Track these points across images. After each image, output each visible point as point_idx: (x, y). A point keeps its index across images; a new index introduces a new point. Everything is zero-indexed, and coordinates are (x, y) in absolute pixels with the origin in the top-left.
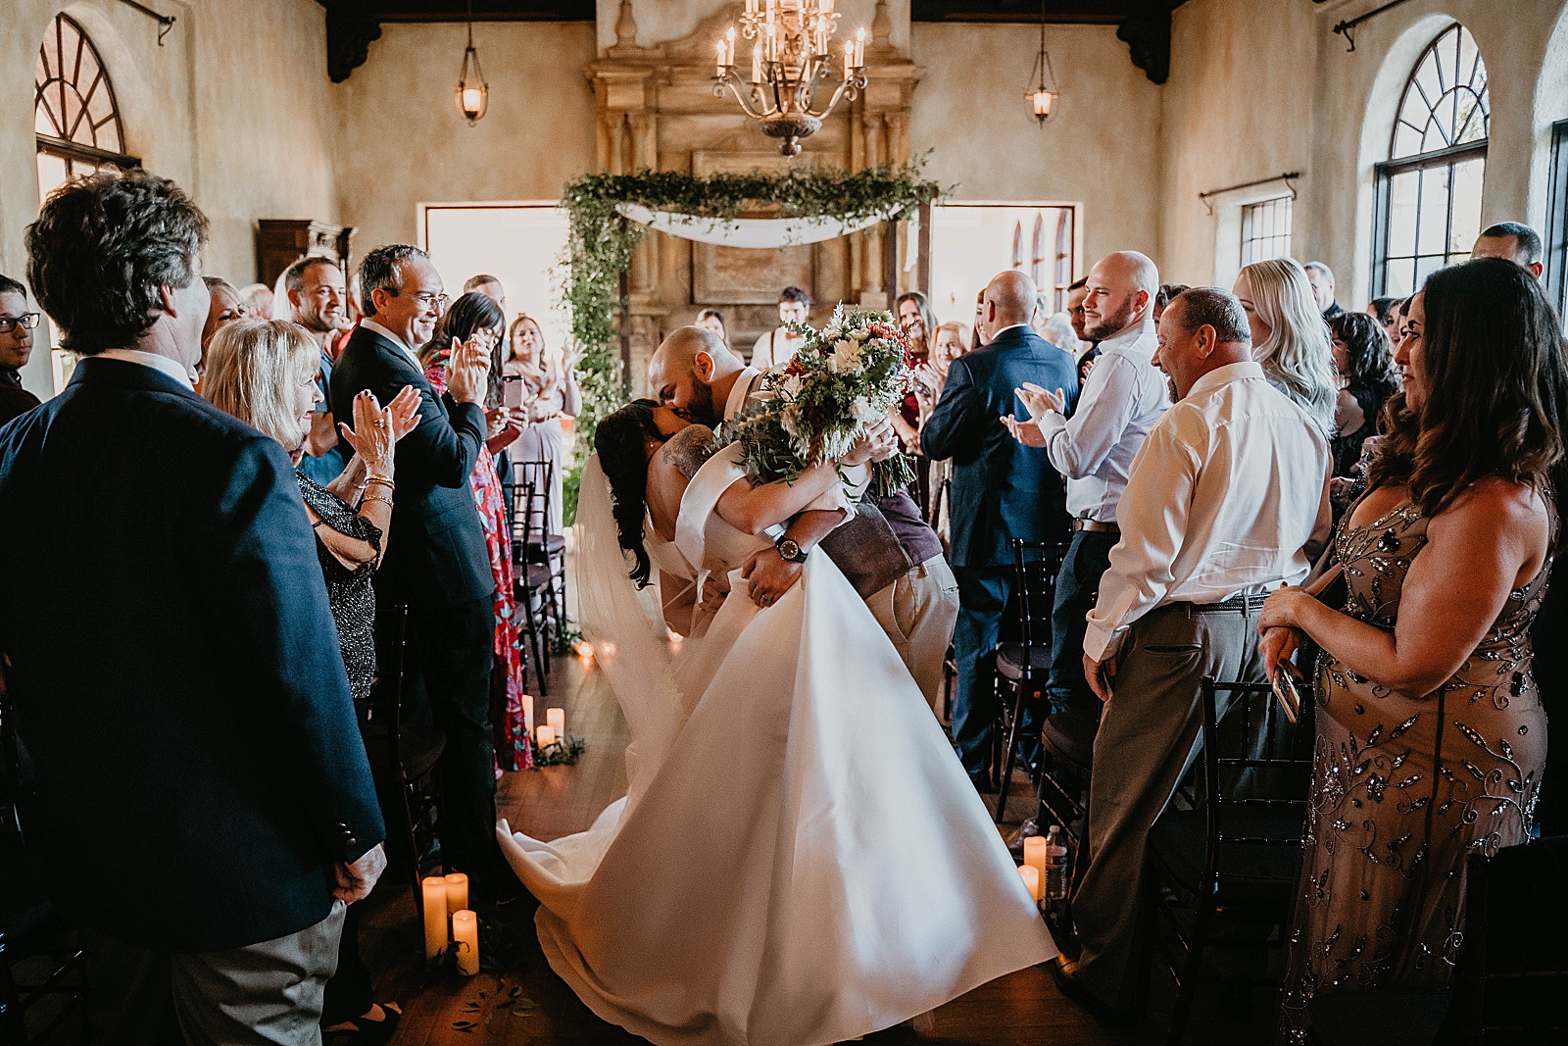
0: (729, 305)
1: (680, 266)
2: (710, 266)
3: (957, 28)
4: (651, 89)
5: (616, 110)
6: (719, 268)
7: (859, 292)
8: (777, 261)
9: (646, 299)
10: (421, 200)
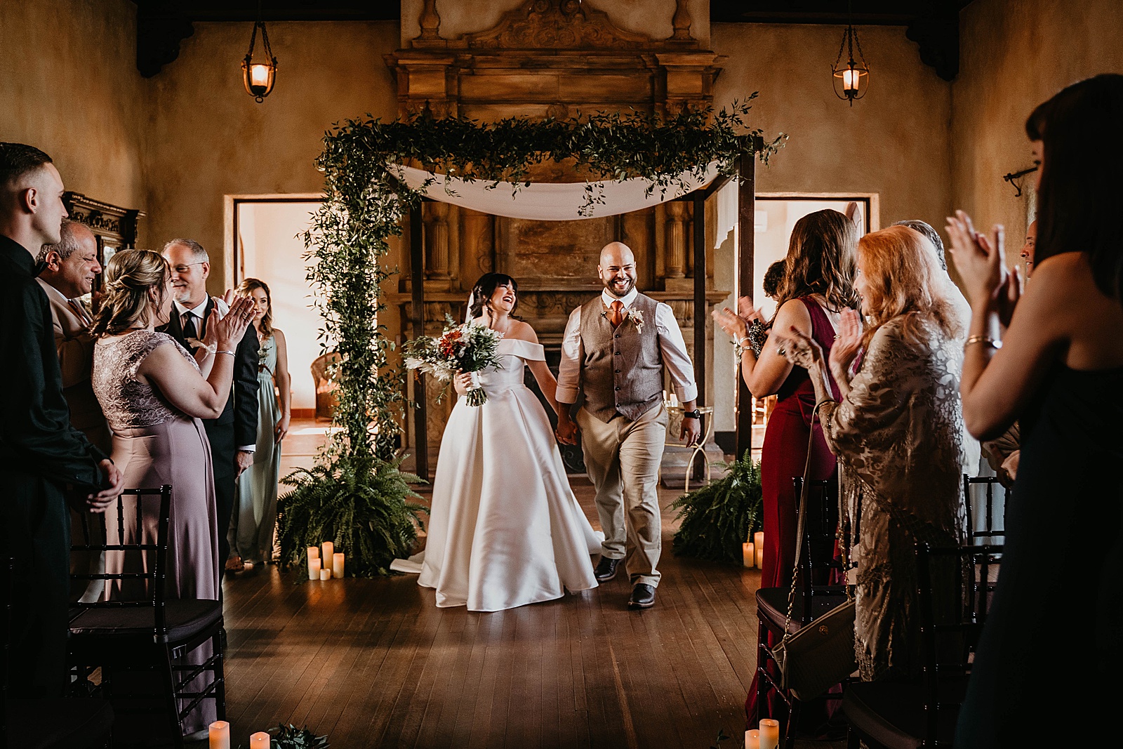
0: (531, 293)
1: (481, 253)
2: (512, 253)
3: (754, 29)
4: (453, 78)
5: (418, 97)
6: (521, 256)
7: (662, 279)
8: (580, 249)
9: (446, 286)
10: (229, 193)
